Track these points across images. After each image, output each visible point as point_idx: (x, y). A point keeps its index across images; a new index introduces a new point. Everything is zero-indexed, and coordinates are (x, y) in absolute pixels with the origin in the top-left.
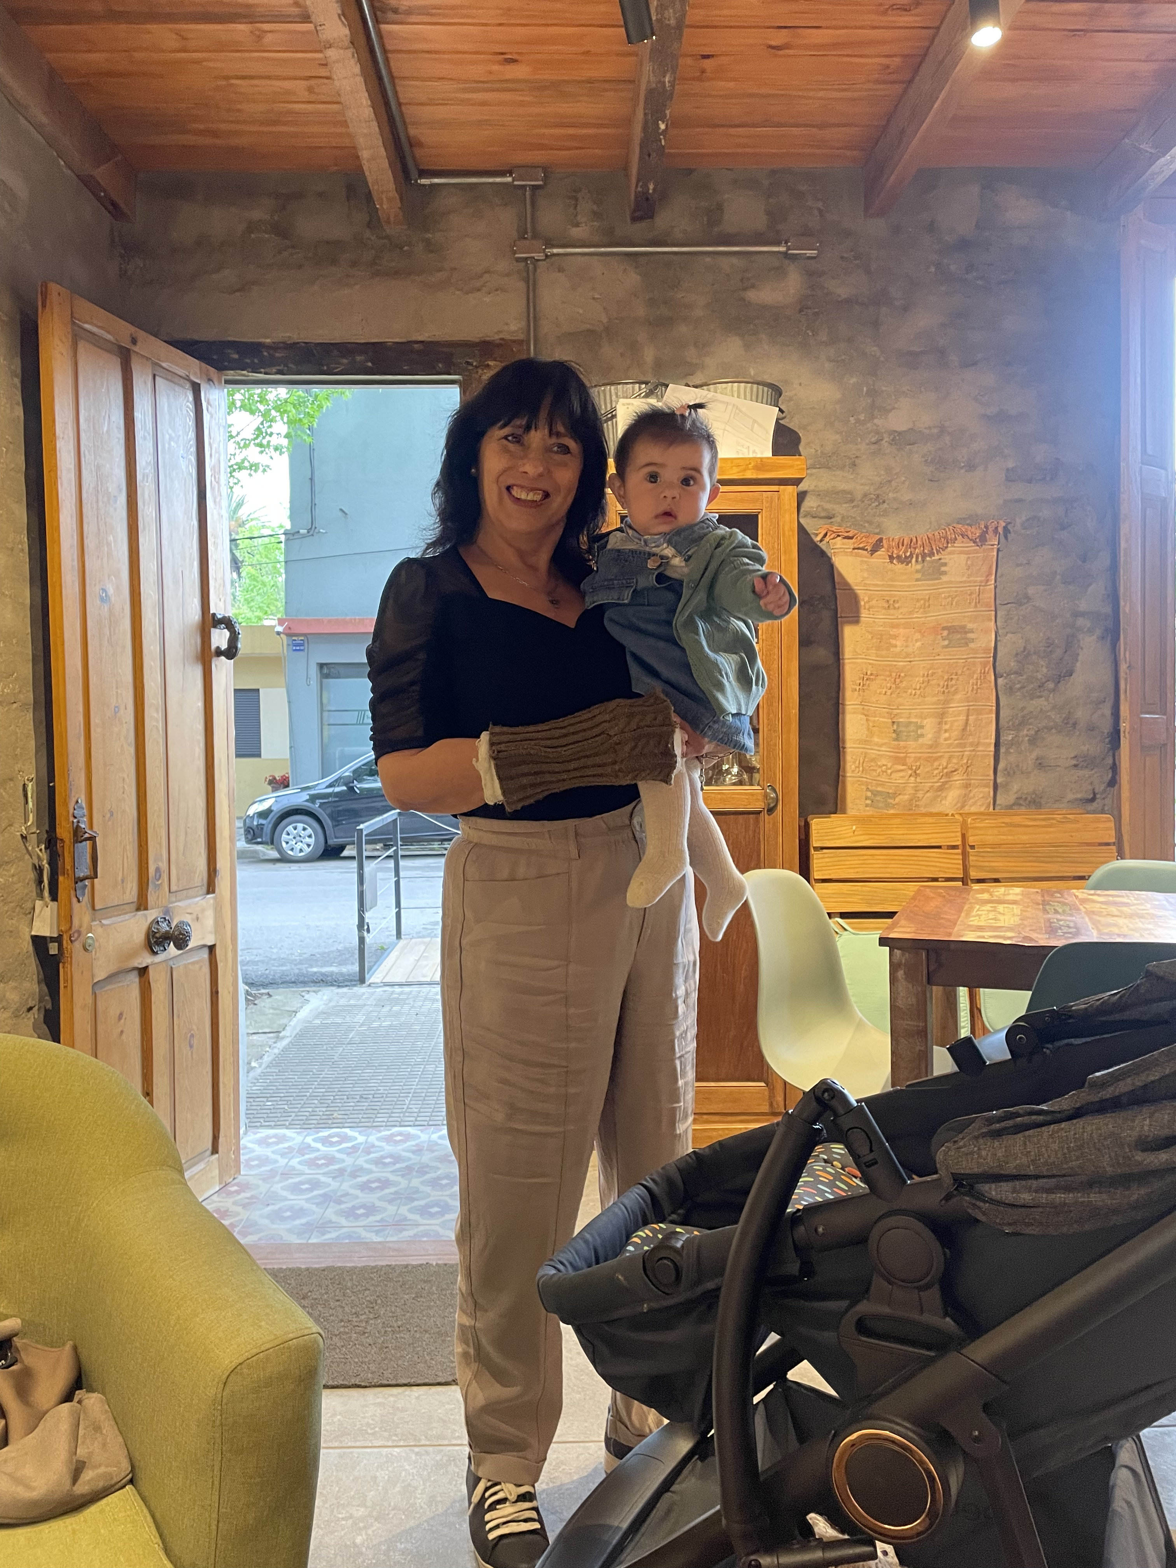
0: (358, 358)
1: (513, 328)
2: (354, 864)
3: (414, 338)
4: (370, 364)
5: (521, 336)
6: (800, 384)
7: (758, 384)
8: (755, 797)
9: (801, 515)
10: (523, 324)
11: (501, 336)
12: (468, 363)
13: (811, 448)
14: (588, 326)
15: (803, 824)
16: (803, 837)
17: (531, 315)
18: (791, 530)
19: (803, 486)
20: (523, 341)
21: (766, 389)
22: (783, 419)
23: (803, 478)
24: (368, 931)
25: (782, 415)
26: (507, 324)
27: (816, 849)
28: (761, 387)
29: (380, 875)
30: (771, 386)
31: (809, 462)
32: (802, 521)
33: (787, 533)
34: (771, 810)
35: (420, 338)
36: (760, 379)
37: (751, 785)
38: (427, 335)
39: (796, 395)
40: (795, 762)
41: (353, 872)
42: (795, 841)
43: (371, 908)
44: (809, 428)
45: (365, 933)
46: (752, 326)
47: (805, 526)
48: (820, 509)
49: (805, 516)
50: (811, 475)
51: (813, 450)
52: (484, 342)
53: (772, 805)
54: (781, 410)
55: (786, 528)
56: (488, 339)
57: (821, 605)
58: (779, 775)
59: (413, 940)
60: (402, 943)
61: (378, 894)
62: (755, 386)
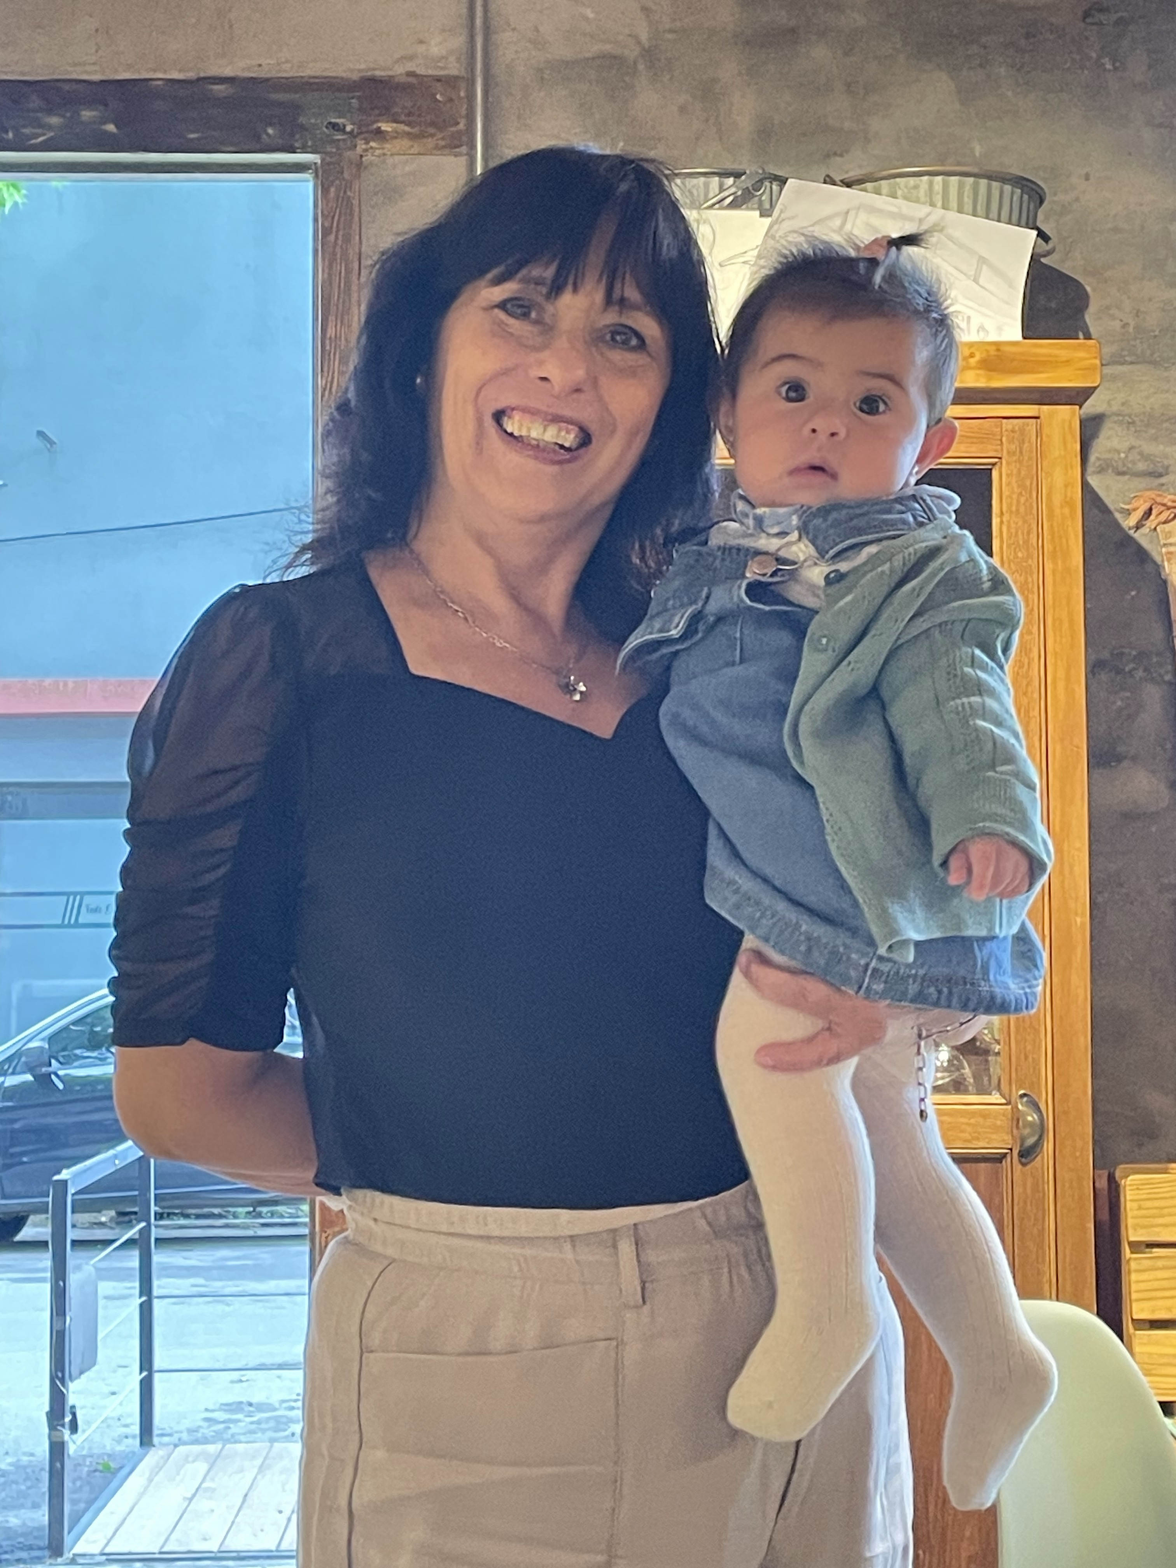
0: (87, 114)
1: (436, 49)
2: (45, 1260)
3: (214, 71)
4: (111, 128)
5: (454, 69)
6: (1087, 177)
7: (990, 177)
8: (989, 1122)
9: (1090, 469)
10: (459, 41)
11: (410, 66)
12: (334, 126)
13: (1113, 317)
14: (608, 48)
15: (1103, 1183)
16: (1105, 1216)
17: (479, 22)
18: (1069, 503)
19: (1092, 406)
20: (456, 78)
21: (1008, 188)
22: (1048, 254)
23: (1095, 388)
24: (74, 1427)
25: (1044, 247)
26: (421, 42)
27: (1136, 1247)
28: (995, 185)
29: (105, 1287)
30: (1021, 182)
31: (1107, 350)
32: (1093, 481)
33: (1057, 511)
34: (1027, 1154)
35: (228, 72)
36: (994, 166)
37: (981, 1091)
38: (242, 64)
39: (1077, 199)
40: (1084, 1040)
41: (42, 1280)
42: (1084, 1229)
43: (82, 1373)
44: (1108, 274)
45: (67, 1432)
46: (974, 49)
47: (1102, 494)
48: (1132, 456)
49: (1101, 471)
50: (1114, 378)
51: (1117, 324)
52: (373, 80)
53: (1031, 1141)
54: (1041, 235)
55: (1057, 499)
56: (378, 73)
57: (1140, 673)
58: (1046, 1073)
59: (182, 1449)
60: (152, 1457)
61: (100, 1336)
62: (983, 182)
